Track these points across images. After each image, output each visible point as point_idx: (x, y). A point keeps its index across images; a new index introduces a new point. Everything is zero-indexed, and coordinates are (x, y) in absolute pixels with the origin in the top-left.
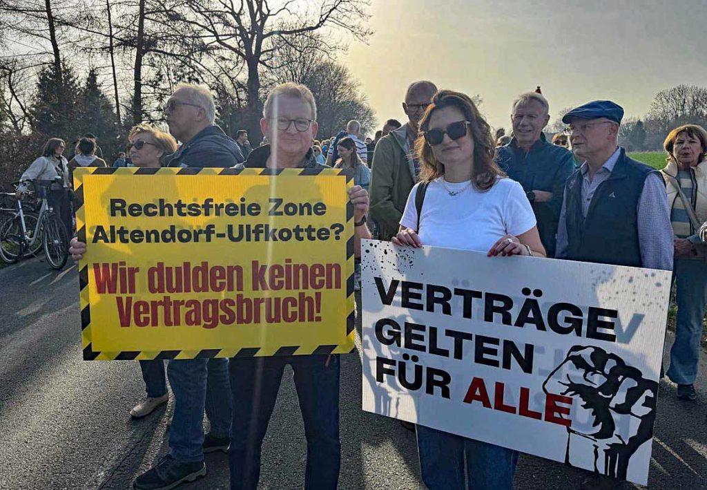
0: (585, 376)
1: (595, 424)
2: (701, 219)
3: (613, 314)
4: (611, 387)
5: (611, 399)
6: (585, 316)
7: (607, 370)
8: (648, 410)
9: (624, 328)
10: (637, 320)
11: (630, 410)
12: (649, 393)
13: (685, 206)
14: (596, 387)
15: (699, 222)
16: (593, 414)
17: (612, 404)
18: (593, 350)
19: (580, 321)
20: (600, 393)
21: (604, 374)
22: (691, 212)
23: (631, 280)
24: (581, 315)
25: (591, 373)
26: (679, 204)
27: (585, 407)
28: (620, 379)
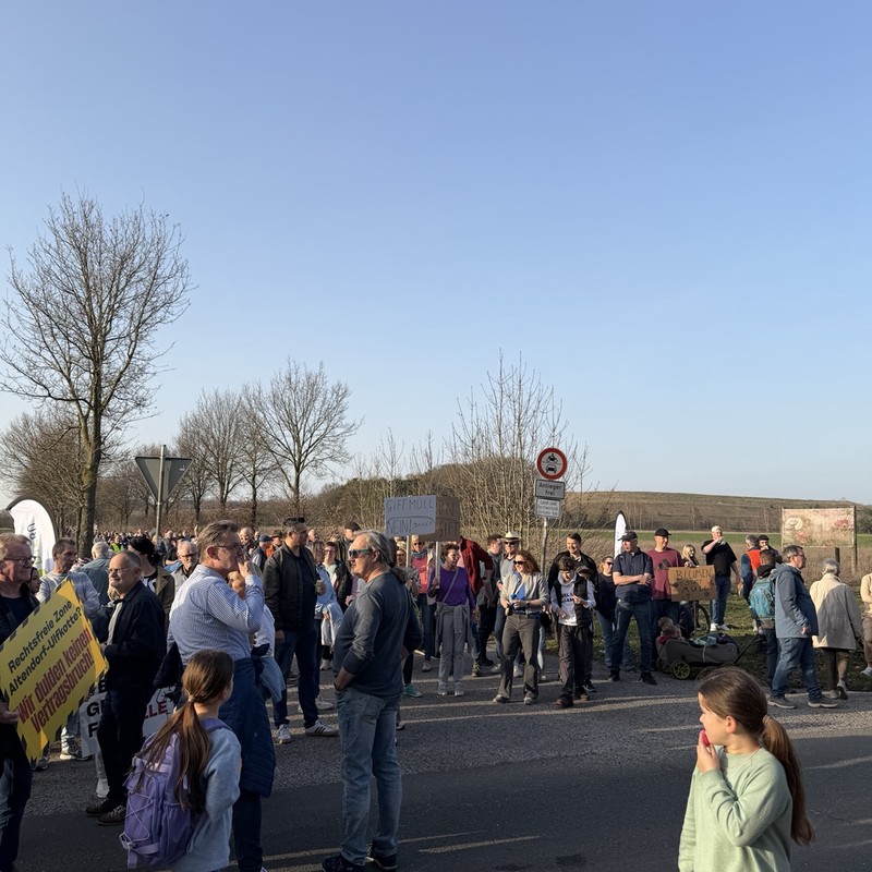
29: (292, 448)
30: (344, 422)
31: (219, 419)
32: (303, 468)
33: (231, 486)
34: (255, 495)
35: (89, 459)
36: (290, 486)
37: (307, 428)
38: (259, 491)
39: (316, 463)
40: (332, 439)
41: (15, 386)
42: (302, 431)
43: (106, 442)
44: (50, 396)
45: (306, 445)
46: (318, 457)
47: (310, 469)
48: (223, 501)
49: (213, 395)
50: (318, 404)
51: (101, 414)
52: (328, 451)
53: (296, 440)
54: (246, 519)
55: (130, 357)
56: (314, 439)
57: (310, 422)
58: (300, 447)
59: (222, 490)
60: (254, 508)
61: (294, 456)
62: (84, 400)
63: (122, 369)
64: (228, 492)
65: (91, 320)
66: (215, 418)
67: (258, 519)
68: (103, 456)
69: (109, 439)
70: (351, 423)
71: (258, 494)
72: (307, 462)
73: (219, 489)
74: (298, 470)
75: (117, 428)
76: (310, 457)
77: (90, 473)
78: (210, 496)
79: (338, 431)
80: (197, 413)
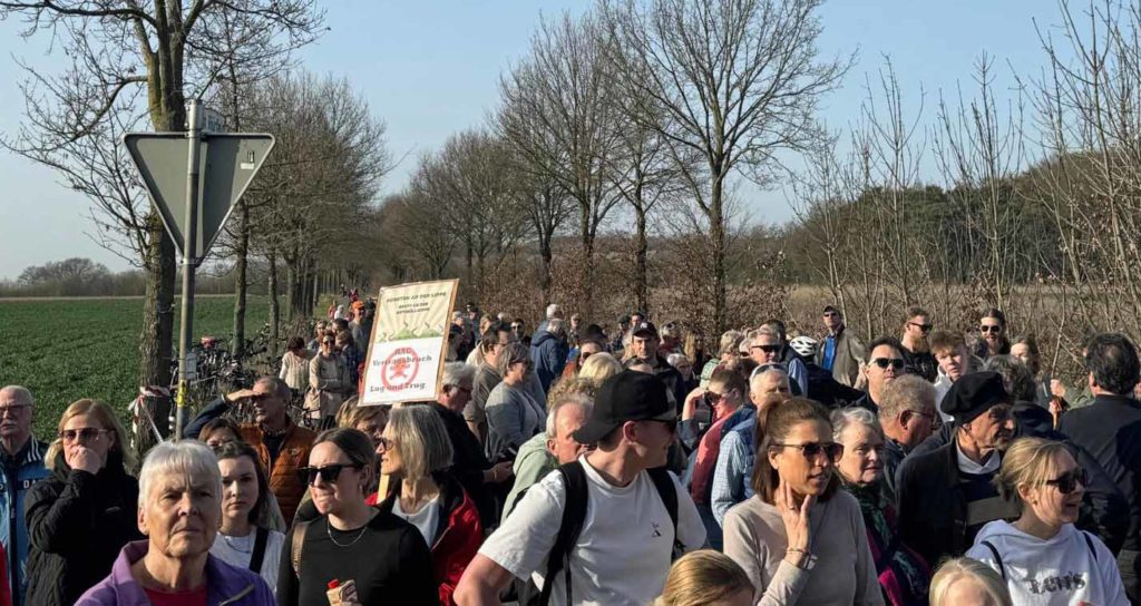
29: (702, 122)
30: (815, 62)
31: (575, 71)
32: (729, 166)
33: (601, 208)
34: (642, 226)
36: (703, 205)
37: (733, 80)
38: (651, 217)
39: (756, 156)
40: (789, 100)
42: (723, 88)
45: (733, 116)
46: (757, 141)
47: (745, 168)
48: (589, 238)
49: (560, 24)
50: (753, 26)
52: (779, 127)
53: (711, 104)
54: (625, 276)
56: (748, 103)
57: (740, 67)
58: (720, 121)
59: (586, 217)
60: (642, 252)
61: (707, 140)
64: (596, 220)
66: (566, 69)
67: (649, 275)
70: (830, 63)
71: (648, 225)
72: (735, 152)
73: (581, 214)
74: (718, 172)
76: (742, 142)
78: (568, 229)
79: (802, 82)
80: (532, 62)
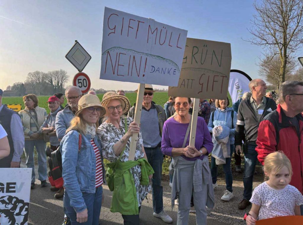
0: (5, 206)
1: (9, 222)
2: (40, 125)
3: (15, 184)
4: (14, 208)
5: (14, 212)
6: (5, 186)
7: (13, 203)
8: (26, 212)
9: (18, 188)
10: (22, 184)
11: (21, 214)
12: (26, 207)
13: (34, 121)
14: (9, 209)
15: (39, 126)
16: (8, 219)
17: (15, 214)
18: (8, 197)
19: (4, 188)
20: (11, 211)
21: (12, 204)
22: (36, 123)
23: (20, 172)
24: (4, 185)
25: (7, 205)
26: (32, 121)
27: (5, 217)
28: (17, 204)
35: (283, 64)
41: (255, 42)
43: (289, 58)
44: (267, 43)
51: (286, 48)
55: (298, 23)
62: (280, 43)
63: (295, 29)
65: (282, 12)
68: (287, 62)
69: (290, 56)
75: (293, 52)
77: (283, 69)
